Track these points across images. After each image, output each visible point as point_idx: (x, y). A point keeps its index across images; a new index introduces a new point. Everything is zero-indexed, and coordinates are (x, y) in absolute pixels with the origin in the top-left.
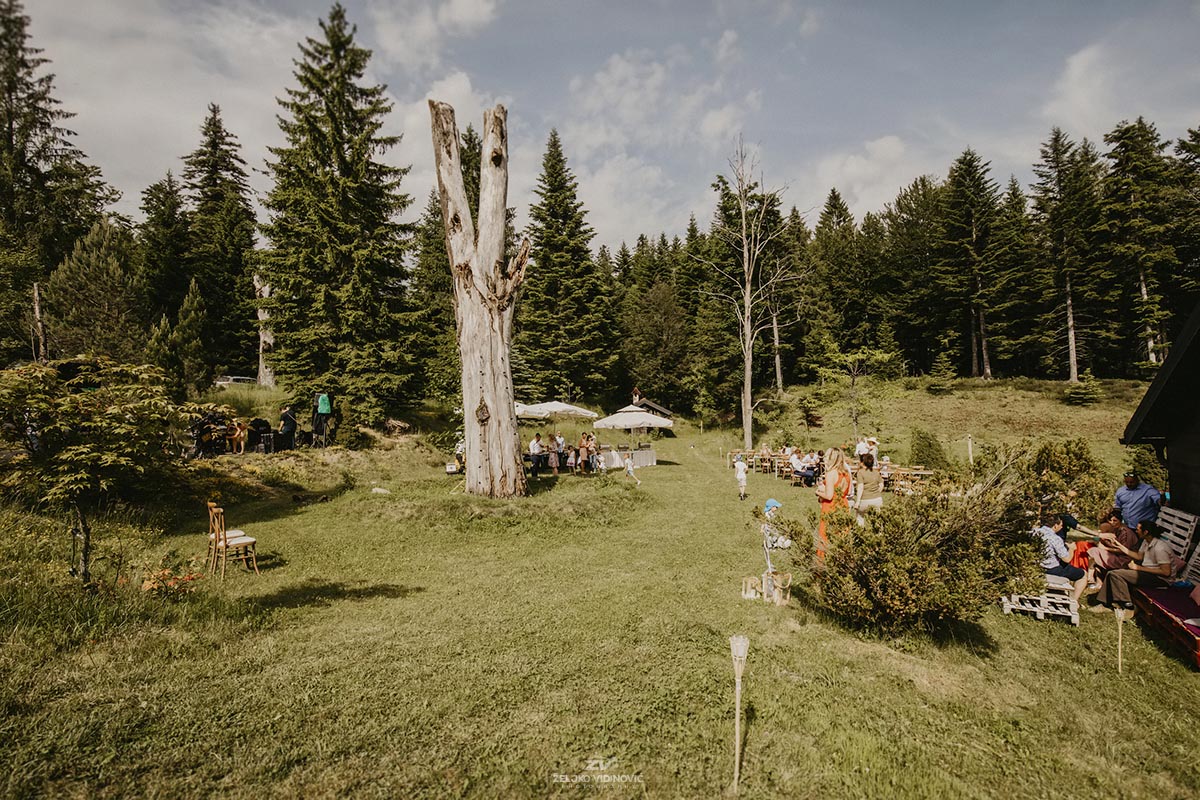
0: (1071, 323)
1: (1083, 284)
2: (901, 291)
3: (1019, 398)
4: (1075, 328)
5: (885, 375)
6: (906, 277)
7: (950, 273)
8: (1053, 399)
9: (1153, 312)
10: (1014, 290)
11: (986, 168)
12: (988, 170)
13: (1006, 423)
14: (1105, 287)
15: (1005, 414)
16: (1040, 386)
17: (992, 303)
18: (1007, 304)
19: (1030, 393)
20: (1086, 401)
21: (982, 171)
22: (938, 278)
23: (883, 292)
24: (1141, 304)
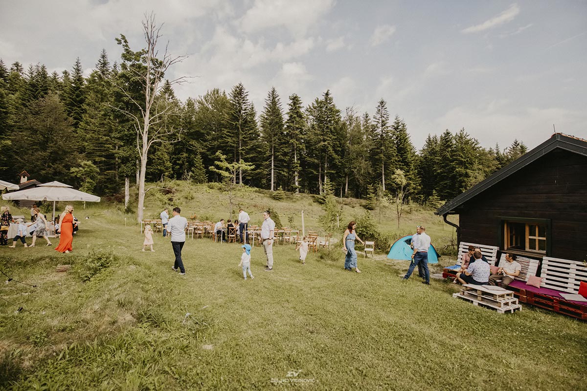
0: (273, 167)
1: (278, 152)
2: (205, 141)
3: (257, 196)
4: (274, 169)
5: (197, 181)
6: (208, 134)
7: (230, 136)
8: (268, 197)
9: (297, 167)
10: (255, 149)
11: (247, 94)
12: (247, 95)
13: (255, 206)
14: (285, 154)
15: (253, 203)
16: (263, 191)
17: (247, 153)
18: (251, 155)
19: (260, 194)
20: (280, 198)
21: (246, 95)
22: (225, 137)
23: (197, 139)
24: (294, 163)
